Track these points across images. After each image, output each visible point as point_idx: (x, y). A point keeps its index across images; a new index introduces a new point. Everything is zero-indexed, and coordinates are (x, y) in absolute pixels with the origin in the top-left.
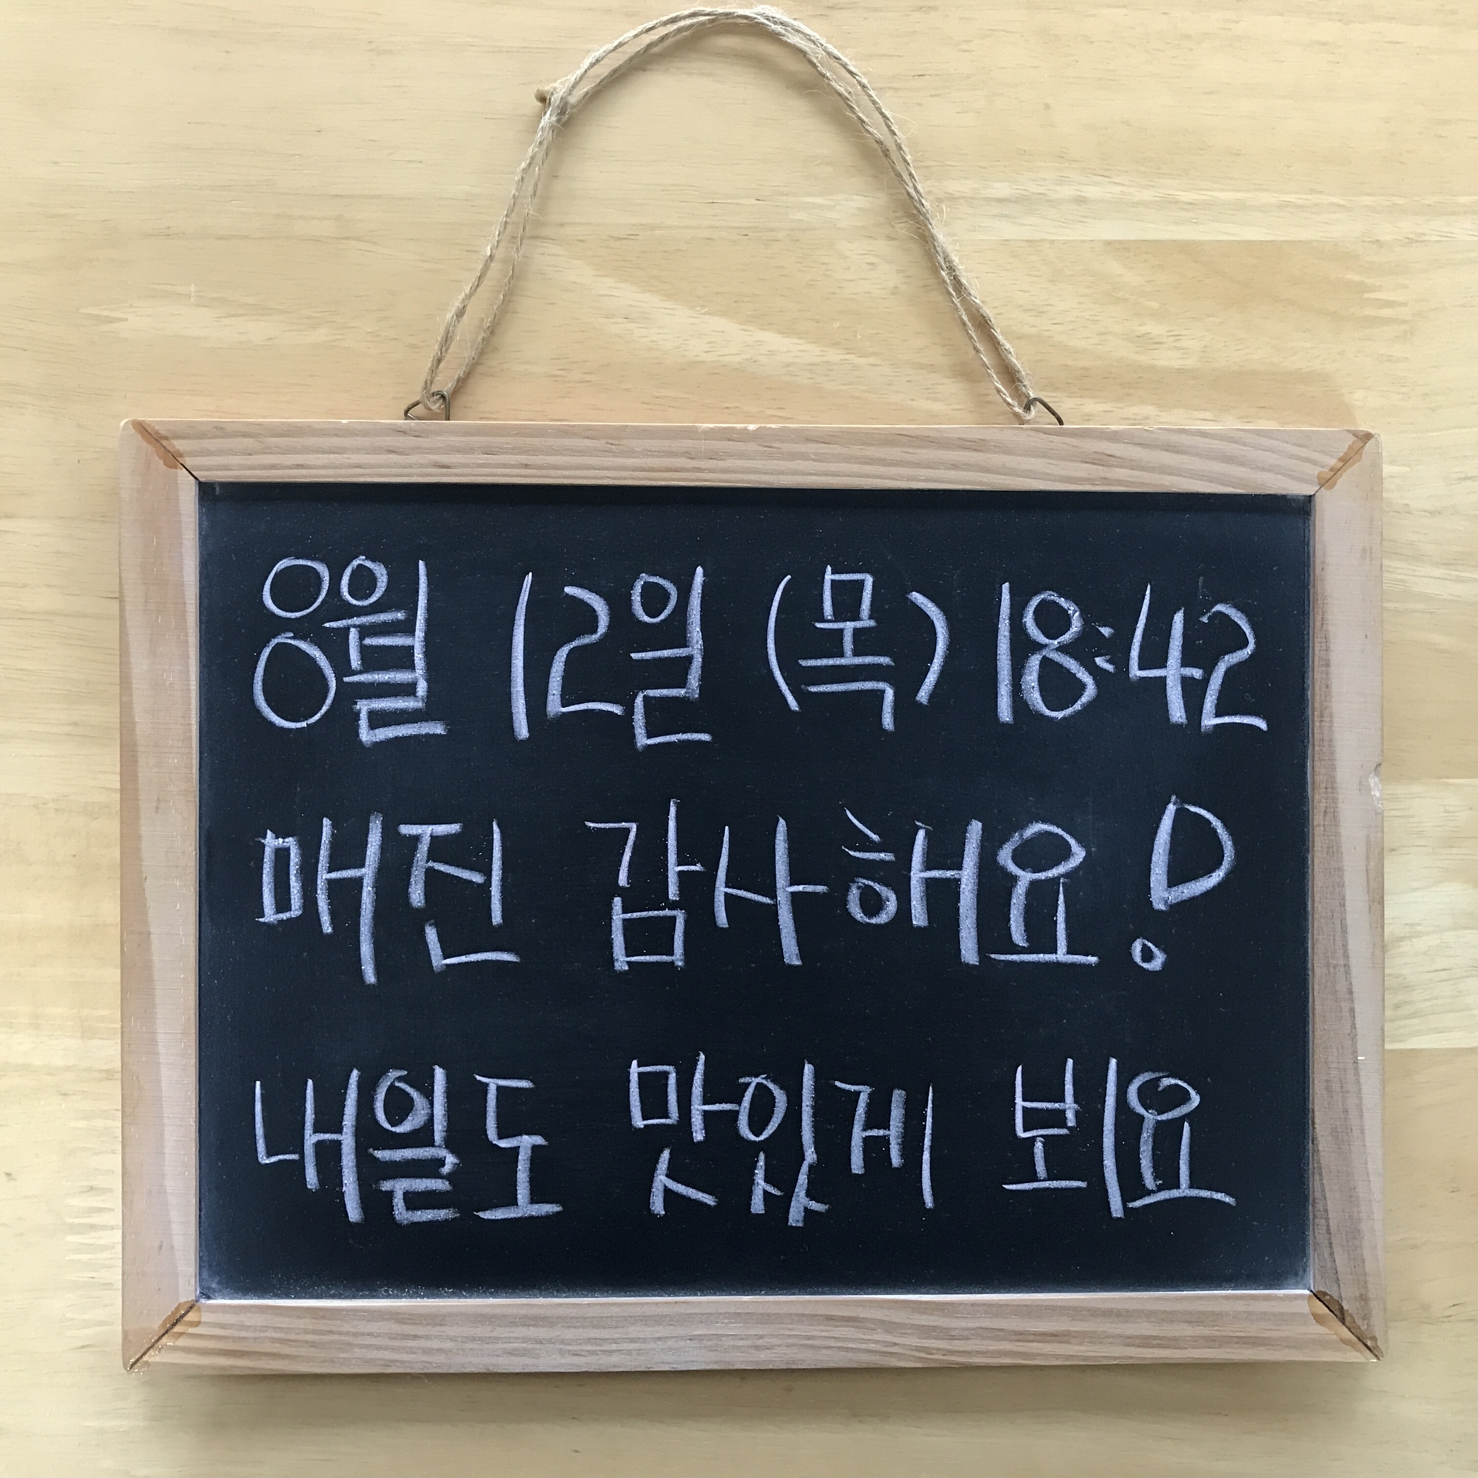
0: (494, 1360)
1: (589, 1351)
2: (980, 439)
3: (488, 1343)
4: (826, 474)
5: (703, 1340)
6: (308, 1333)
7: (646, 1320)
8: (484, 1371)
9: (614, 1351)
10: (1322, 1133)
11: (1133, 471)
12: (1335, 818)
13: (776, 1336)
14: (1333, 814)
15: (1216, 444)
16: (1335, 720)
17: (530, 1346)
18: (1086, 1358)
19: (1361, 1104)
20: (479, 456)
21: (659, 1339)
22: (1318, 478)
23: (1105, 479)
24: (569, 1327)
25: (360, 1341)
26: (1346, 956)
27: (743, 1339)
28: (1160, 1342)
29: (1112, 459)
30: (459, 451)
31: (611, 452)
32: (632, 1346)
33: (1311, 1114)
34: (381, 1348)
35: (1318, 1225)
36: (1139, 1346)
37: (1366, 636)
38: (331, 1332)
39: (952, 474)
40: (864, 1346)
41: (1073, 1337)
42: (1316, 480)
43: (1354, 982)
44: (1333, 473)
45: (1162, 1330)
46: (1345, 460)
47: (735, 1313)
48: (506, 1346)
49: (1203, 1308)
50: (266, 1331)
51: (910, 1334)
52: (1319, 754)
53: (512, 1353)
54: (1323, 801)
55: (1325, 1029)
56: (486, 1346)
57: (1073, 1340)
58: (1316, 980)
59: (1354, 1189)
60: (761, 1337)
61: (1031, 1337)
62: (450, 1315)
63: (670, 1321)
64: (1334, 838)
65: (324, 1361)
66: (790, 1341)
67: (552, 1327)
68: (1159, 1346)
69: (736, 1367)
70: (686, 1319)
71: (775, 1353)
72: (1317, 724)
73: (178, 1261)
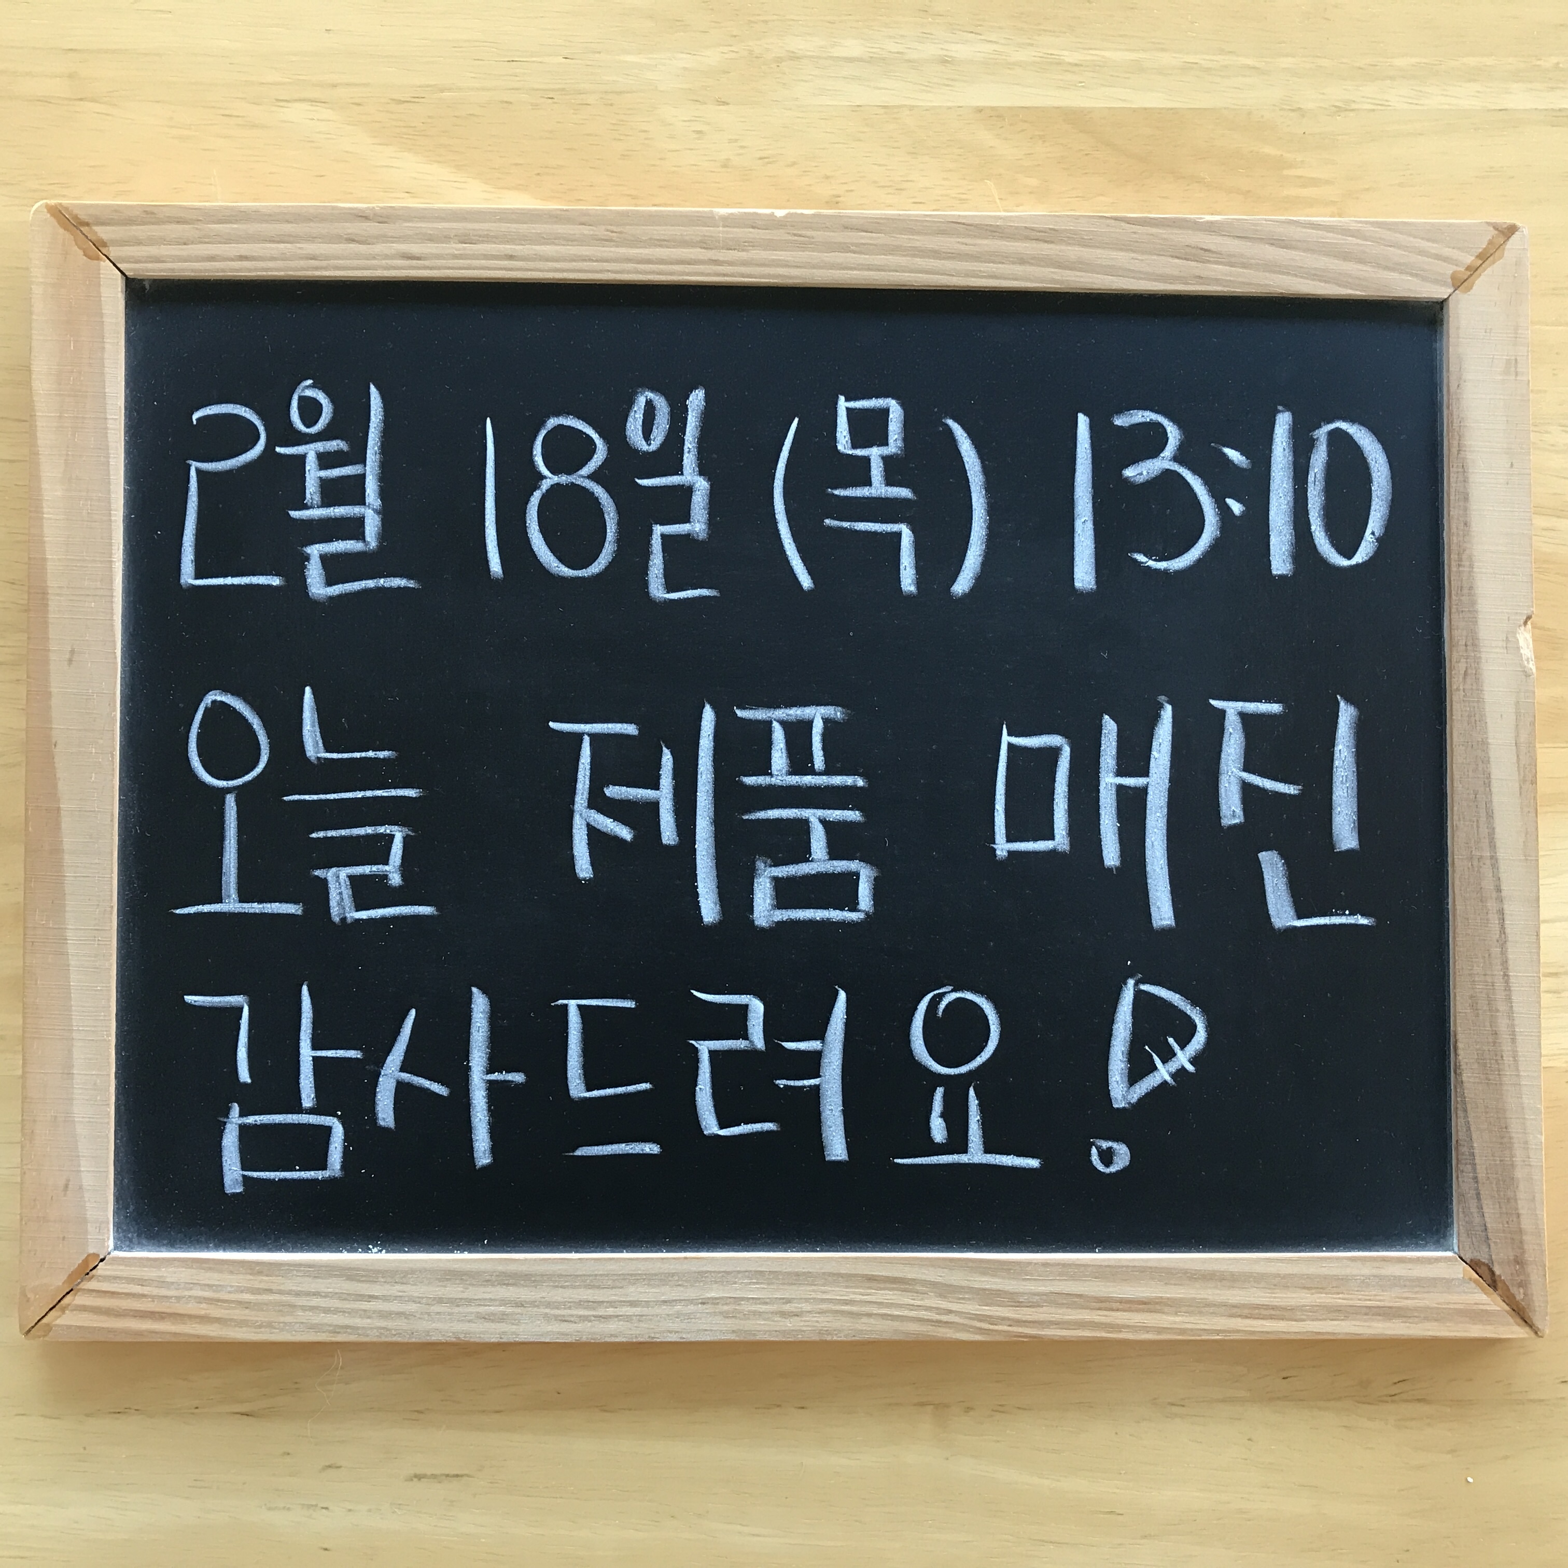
0: (465, 1327)
1: (580, 1316)
2: (1051, 229)
3: (458, 1306)
4: (869, 268)
5: (718, 1304)
6: (242, 1292)
7: (648, 1278)
8: (453, 1340)
9: (610, 1317)
10: (1465, 1060)
11: (1233, 269)
12: (1477, 679)
13: (807, 1300)
14: (1474, 674)
15: (1331, 238)
16: (1476, 564)
17: (509, 1310)
18: (1183, 1331)
19: (1513, 1026)
20: (454, 245)
21: (665, 1302)
22: (1452, 278)
23: (1200, 277)
24: (557, 1287)
25: (303, 1301)
26: (1493, 846)
27: (766, 1303)
28: (1272, 1312)
29: (1207, 254)
30: (431, 239)
31: (611, 240)
32: (630, 1311)
33: (1452, 1038)
34: (329, 1310)
35: (1462, 1171)
36: (1247, 1317)
37: (1512, 465)
39: (1018, 269)
40: (913, 1314)
41: (1166, 1305)
42: (1450, 280)
43: (1503, 876)
44: (1469, 273)
45: (1275, 1298)
46: (1485, 257)
47: (756, 1272)
48: (482, 1309)
50: (191, 1289)
51: (969, 1299)
52: (1457, 605)
53: (486, 1318)
54: (1463, 660)
55: (1467, 934)
56: (456, 1310)
57: (1167, 1310)
58: (1457, 876)
59: (1506, 1128)
60: (789, 1301)
61: (1115, 1305)
62: (413, 1271)
63: (678, 1281)
64: (1476, 704)
65: (260, 1327)
66: (824, 1306)
67: (536, 1287)
68: (1271, 1317)
69: (758, 1338)
70: (701, 1277)
71: (805, 1321)
72: (1454, 569)
73: (88, 1204)
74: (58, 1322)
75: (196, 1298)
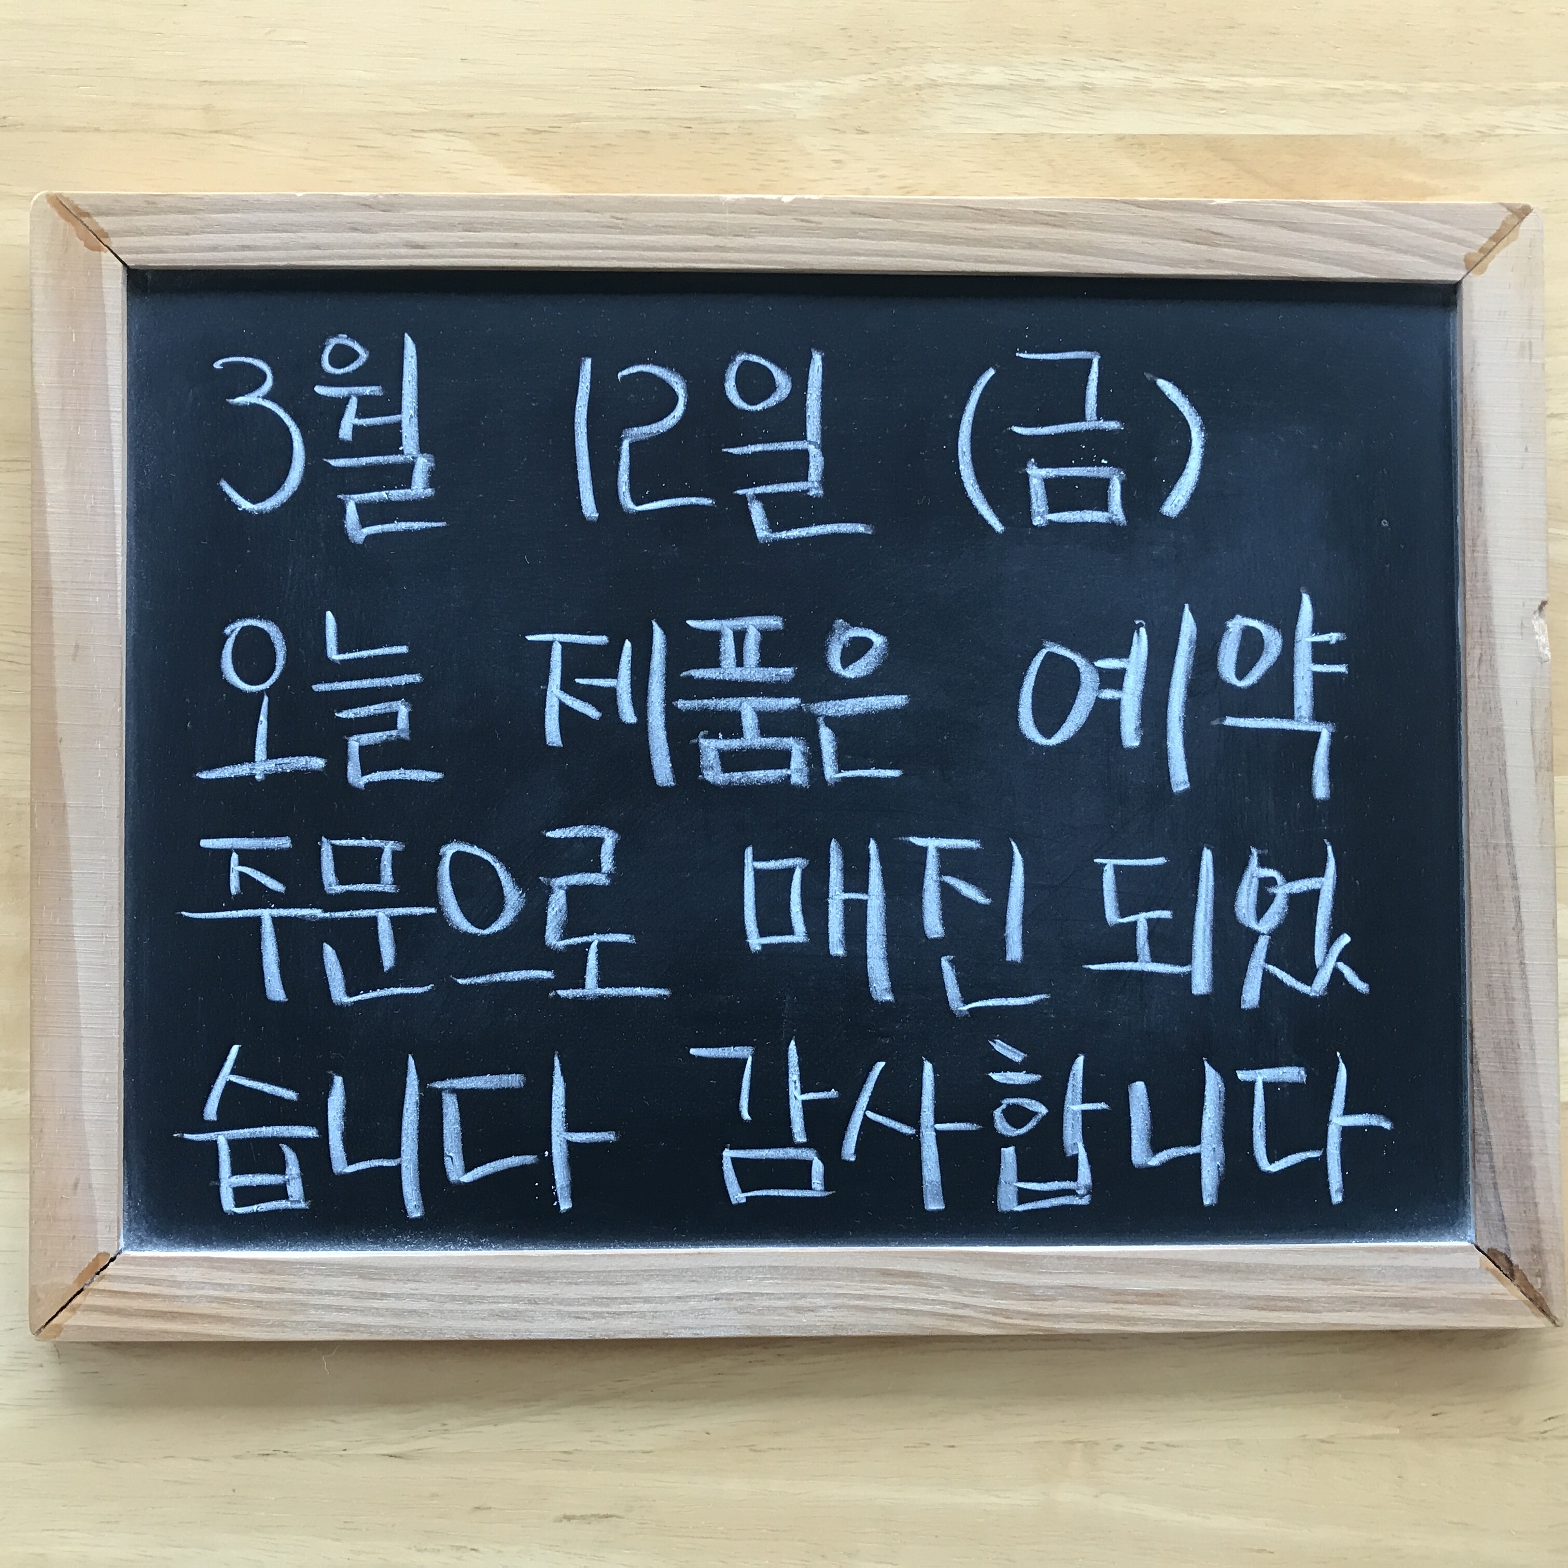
0: (479, 1325)
1: (594, 1313)
3: (471, 1303)
4: (878, 254)
5: (732, 1299)
6: (254, 1291)
8: (467, 1338)
9: (624, 1313)
10: (1481, 1050)
11: (1244, 252)
12: (1492, 666)
13: (821, 1295)
14: (1489, 660)
15: (1342, 221)
16: (1490, 550)
17: (522, 1307)
18: (1199, 1324)
19: (1530, 1014)
20: (459, 234)
21: (679, 1298)
22: (1466, 260)
23: (1210, 261)
24: (570, 1283)
25: (315, 1300)
26: (1509, 834)
27: (781, 1299)
28: (1288, 1303)
29: (1219, 237)
30: (436, 227)
31: (616, 227)
32: (646, 1307)
33: (1468, 1027)
34: (341, 1309)
35: (1479, 1161)
36: (1263, 1309)
37: (1526, 449)
38: (282, 1290)
39: (1028, 255)
40: (927, 1308)
41: (1182, 1297)
42: (1463, 263)
43: (1519, 864)
44: (1482, 255)
45: (1291, 1289)
46: (1498, 239)
47: (770, 1267)
49: (1341, 1262)
50: (203, 1289)
51: (984, 1293)
52: (1472, 591)
53: (500, 1315)
54: (1477, 647)
55: (1483, 923)
56: (469, 1307)
57: (1183, 1302)
58: (1472, 864)
59: (1523, 1117)
60: (804, 1296)
61: (1131, 1298)
62: (425, 1269)
63: (692, 1276)
64: (1491, 691)
65: (272, 1326)
66: (838, 1301)
67: (549, 1283)
68: (1288, 1309)
69: (773, 1334)
70: (714, 1272)
71: (819, 1316)
72: (1468, 555)
73: (97, 1203)
74: (70, 1322)
75: (207, 1297)
